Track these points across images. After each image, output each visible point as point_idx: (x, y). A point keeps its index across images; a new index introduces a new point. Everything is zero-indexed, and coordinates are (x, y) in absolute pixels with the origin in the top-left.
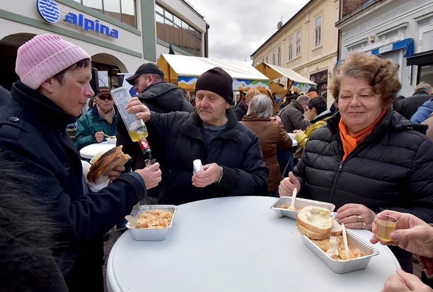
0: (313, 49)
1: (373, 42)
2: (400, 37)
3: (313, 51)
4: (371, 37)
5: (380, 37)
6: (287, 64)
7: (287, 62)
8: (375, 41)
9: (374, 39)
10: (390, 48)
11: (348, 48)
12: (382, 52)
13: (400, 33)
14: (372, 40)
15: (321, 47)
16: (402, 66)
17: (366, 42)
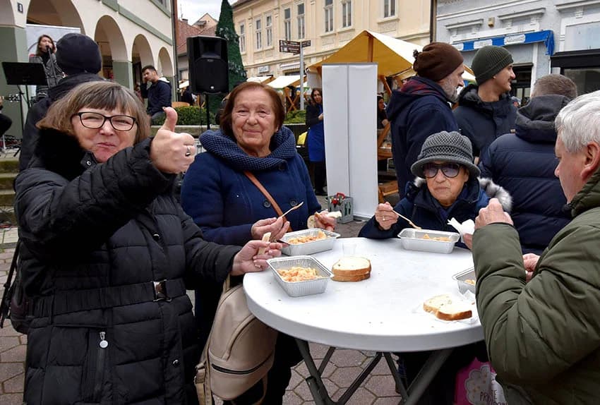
0: (380, 21)
1: (491, 26)
2: (535, 27)
3: (379, 23)
4: (490, 20)
5: (503, 22)
6: (322, 37)
7: (322, 35)
8: (495, 26)
9: (494, 22)
10: (521, 40)
11: (449, 30)
12: (508, 43)
13: (534, 21)
14: (491, 23)
15: (398, 20)
16: (538, 66)
17: (481, 25)
